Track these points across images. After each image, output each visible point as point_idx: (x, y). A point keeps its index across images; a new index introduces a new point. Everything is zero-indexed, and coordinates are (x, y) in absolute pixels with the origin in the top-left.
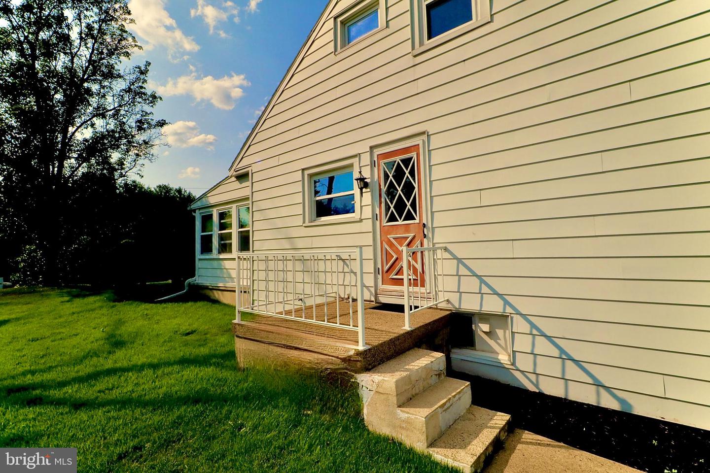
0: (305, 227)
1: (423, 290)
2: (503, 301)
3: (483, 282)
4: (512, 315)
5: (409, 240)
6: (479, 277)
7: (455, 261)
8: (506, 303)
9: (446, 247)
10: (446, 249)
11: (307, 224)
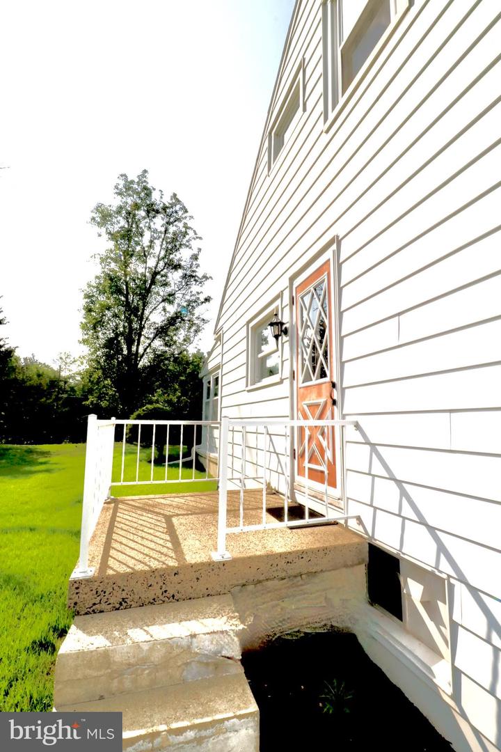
0: (249, 391)
1: (331, 490)
2: (437, 544)
3: (404, 493)
4: (452, 581)
5: (320, 408)
6: (399, 483)
7: (368, 448)
8: (442, 549)
9: (357, 422)
10: (357, 426)
11: (250, 387)
